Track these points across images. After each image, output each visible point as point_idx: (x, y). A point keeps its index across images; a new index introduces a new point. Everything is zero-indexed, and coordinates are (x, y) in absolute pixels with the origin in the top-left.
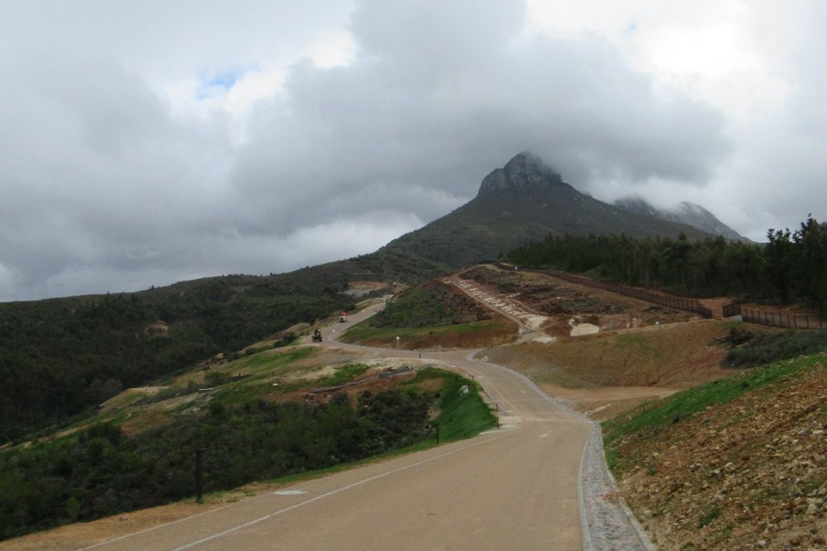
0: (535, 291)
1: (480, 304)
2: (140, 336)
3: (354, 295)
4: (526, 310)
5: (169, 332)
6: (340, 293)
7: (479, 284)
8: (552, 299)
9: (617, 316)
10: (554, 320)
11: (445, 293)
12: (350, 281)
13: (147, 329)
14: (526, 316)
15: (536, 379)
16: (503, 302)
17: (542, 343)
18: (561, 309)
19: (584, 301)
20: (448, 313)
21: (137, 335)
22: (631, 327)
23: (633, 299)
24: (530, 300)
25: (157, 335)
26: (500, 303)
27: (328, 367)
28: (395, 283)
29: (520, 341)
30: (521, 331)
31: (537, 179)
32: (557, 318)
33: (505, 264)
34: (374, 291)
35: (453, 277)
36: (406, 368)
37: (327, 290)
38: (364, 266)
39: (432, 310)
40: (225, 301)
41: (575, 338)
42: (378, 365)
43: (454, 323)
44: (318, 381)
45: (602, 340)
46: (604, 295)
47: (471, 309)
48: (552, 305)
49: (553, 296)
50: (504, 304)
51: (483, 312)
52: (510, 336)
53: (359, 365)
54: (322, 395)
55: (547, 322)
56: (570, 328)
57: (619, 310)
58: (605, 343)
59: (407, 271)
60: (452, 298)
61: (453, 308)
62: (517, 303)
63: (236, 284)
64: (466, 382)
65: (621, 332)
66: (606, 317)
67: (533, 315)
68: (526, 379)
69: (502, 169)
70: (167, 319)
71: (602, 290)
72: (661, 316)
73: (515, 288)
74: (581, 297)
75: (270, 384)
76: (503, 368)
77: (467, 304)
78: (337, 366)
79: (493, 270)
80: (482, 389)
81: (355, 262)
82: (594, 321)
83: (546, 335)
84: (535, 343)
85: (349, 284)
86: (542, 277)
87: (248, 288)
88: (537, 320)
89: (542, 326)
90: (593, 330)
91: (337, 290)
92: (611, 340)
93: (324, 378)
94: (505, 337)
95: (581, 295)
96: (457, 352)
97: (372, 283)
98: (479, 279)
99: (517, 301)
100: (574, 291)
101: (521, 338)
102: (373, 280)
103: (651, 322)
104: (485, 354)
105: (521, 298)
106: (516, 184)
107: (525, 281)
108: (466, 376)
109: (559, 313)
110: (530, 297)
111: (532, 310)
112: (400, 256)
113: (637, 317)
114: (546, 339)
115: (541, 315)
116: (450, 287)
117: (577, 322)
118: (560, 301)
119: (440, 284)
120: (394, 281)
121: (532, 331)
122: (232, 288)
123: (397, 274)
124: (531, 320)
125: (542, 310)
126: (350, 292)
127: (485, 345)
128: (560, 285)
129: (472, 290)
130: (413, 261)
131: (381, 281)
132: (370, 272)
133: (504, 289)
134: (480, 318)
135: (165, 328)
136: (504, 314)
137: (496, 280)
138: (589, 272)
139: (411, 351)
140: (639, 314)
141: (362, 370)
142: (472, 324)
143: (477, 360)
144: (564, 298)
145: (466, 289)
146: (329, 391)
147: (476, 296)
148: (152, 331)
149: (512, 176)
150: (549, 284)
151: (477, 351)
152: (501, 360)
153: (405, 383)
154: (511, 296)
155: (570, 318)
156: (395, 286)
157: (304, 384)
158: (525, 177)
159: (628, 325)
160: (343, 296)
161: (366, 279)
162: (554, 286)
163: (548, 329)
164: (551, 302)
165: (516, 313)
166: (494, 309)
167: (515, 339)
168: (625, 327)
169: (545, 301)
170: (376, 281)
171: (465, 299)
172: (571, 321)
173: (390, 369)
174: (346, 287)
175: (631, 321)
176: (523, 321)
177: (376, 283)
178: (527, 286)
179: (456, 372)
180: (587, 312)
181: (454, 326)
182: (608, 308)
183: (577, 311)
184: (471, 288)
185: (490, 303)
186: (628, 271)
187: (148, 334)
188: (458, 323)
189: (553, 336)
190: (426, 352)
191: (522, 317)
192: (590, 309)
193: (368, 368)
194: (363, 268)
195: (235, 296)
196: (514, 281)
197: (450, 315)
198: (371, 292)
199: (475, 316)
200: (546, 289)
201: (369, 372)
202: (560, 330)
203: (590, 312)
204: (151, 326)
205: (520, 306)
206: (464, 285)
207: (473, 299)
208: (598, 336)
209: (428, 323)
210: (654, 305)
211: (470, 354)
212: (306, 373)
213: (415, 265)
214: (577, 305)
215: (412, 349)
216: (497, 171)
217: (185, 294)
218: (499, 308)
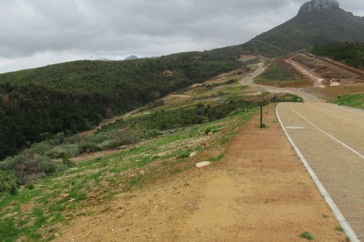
0: (320, 69)
1: (301, 73)
2: (162, 76)
3: (242, 61)
4: (317, 76)
5: (173, 74)
6: (236, 60)
7: (300, 64)
8: (326, 72)
9: (346, 80)
10: (326, 80)
11: (288, 67)
12: (240, 55)
13: (164, 73)
14: (317, 78)
15: (318, 98)
16: (309, 72)
17: (321, 88)
18: (328, 76)
19: (337, 74)
20: (290, 76)
21: (161, 75)
22: (350, 84)
23: (353, 74)
24: (318, 72)
25: (168, 76)
26: (308, 73)
27: (258, 92)
28: (259, 56)
29: (314, 86)
30: (315, 83)
31: (326, 7)
32: (327, 80)
33: (309, 54)
34: (251, 60)
35: (289, 59)
36: (281, 93)
37: (231, 59)
38: (246, 48)
39: (284, 74)
40: (191, 62)
41: (331, 86)
42: (273, 92)
43: (293, 80)
44: (257, 96)
45: (339, 87)
46: (344, 72)
47: (298, 74)
48: (326, 75)
49: (326, 71)
50: (309, 73)
51: (302, 76)
52: (311, 85)
53: (268, 92)
54: (259, 99)
55: (323, 81)
56: (330, 83)
57: (347, 78)
58: (340, 89)
59: (264, 51)
60: (290, 70)
61: (292, 74)
62: (314, 73)
63: (194, 55)
64: (299, 98)
65: (346, 85)
66: (343, 80)
67: (319, 78)
68: (315, 98)
69: (310, 2)
70: (170, 69)
71: (344, 69)
72: (360, 80)
73: (313, 67)
74: (337, 72)
75: (243, 96)
76: (309, 94)
77: (296, 73)
78: (261, 92)
79: (305, 57)
80: (303, 100)
81: (242, 47)
82: (338, 81)
83: (323, 85)
84: (319, 87)
85: (240, 56)
86: (323, 62)
87: (200, 57)
88: (320, 80)
89: (321, 82)
90: (337, 84)
91: (235, 59)
92: (342, 88)
93: (258, 95)
94: (310, 85)
95: (336, 71)
96: (294, 89)
97: (250, 56)
98: (299, 61)
99: (314, 72)
100: (334, 69)
101: (315, 85)
102: (250, 55)
103: (356, 82)
104: (303, 90)
105: (316, 71)
106: (316, 9)
107: (317, 64)
108: (299, 96)
109: (327, 77)
110: (319, 71)
111: (319, 76)
112: (262, 44)
113: (352, 80)
114: (322, 86)
115: (322, 78)
116: (288, 64)
117: (333, 81)
118: (329, 73)
119: (284, 62)
120: (259, 55)
121: (318, 84)
122: (193, 57)
123: (260, 52)
124: (318, 80)
125: (322, 76)
126: (240, 60)
127: (303, 87)
128: (329, 66)
129: (297, 66)
130: (267, 46)
131: (254, 55)
132: (249, 51)
133: (310, 67)
134: (302, 79)
135: (171, 73)
136: (310, 77)
137: (306, 63)
138: (342, 61)
139: (280, 88)
140: (353, 79)
141: (268, 93)
142: (299, 80)
143: (301, 92)
144: (330, 72)
145: (295, 66)
146: (261, 98)
147: (299, 69)
148: (166, 74)
149: (315, 6)
150: (326, 65)
151: (301, 89)
152: (308, 92)
153: (281, 97)
154: (312, 70)
155: (331, 80)
156: (260, 58)
157: (253, 96)
158: (321, 5)
159: (349, 83)
160: (237, 61)
161: (247, 54)
162: (328, 67)
163: (323, 83)
164: (325, 74)
165: (314, 77)
166: (306, 75)
167: (313, 86)
168: (348, 84)
169: (323, 73)
170: (251, 55)
171: (295, 71)
172: (331, 81)
173: (276, 93)
174: (239, 58)
175: (350, 82)
176: (316, 80)
177: (252, 56)
178: (318, 66)
179: (296, 95)
180: (337, 78)
181: (293, 81)
182: (344, 77)
183: (334, 77)
184: (297, 65)
185: (304, 73)
186: (355, 62)
187: (164, 75)
188: (294, 80)
189: (325, 85)
190: (285, 88)
191: (315, 79)
192: (338, 77)
193: (270, 93)
194: (246, 49)
195: (195, 60)
196: (313, 64)
197: (291, 77)
198: (249, 60)
199: (299, 77)
200: (324, 68)
201: (270, 94)
202: (327, 84)
203: (338, 78)
204: (166, 72)
205: (315, 74)
206: (294, 64)
207: (298, 70)
208: (338, 86)
209: (284, 79)
210: (360, 76)
211: (299, 90)
212: (253, 93)
213: (268, 49)
214: (334, 75)
215: (280, 87)
216: (307, 3)
217: (176, 59)
218: (308, 75)
